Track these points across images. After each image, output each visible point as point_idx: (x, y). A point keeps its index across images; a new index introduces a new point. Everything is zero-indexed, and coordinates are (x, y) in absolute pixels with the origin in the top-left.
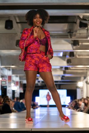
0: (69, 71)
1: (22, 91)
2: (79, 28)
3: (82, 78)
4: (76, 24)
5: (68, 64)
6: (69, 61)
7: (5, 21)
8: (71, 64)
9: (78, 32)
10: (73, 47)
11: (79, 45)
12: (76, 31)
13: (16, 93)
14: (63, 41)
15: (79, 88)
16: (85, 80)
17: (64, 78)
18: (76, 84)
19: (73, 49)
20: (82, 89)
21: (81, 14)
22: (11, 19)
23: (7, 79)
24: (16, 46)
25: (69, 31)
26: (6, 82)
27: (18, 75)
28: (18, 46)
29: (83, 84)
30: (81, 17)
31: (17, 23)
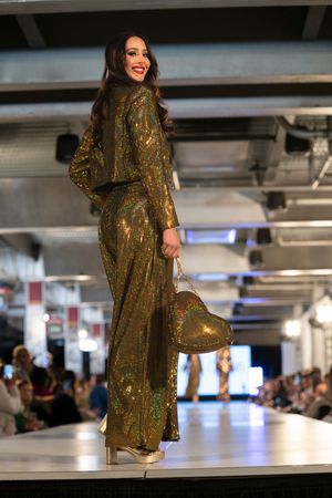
0: (257, 287)
2: (284, 153)
3: (298, 310)
4: (275, 141)
5: (254, 267)
6: (255, 258)
7: (55, 139)
8: (263, 266)
9: (282, 166)
10: (266, 215)
11: (284, 206)
12: (276, 164)
13: (94, 359)
14: (236, 195)
15: (289, 340)
16: (307, 316)
17: (241, 310)
18: (279, 329)
19: (269, 220)
20: (298, 344)
21: (291, 110)
22: (74, 132)
23: (65, 317)
24: (90, 216)
25: (254, 163)
26: (61, 326)
27: (99, 304)
28: (96, 213)
29: (302, 330)
30: (291, 120)
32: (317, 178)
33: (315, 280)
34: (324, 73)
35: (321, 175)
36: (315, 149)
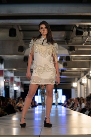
0: (65, 73)
1: (23, 91)
2: (75, 35)
3: (76, 79)
4: (73, 32)
5: (64, 67)
6: (65, 65)
7: (9, 29)
8: (67, 67)
9: (74, 39)
10: (69, 52)
11: (74, 50)
12: (72, 38)
13: (18, 92)
14: (60, 47)
15: (74, 88)
16: (79, 81)
18: (71, 85)
19: (70, 54)
20: (76, 89)
21: (78, 23)
22: (14, 28)
23: (10, 80)
24: (18, 52)
25: (66, 38)
26: (9, 83)
27: (19, 77)
28: (20, 51)
29: (77, 85)
30: (78, 26)
31: (20, 31)
32: (84, 42)
33: (82, 71)
34: (88, 13)
35: (86, 42)
36: (84, 34)
